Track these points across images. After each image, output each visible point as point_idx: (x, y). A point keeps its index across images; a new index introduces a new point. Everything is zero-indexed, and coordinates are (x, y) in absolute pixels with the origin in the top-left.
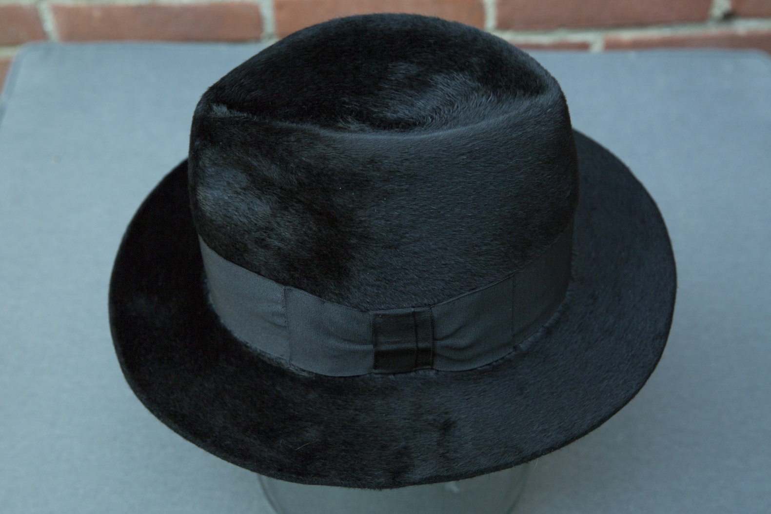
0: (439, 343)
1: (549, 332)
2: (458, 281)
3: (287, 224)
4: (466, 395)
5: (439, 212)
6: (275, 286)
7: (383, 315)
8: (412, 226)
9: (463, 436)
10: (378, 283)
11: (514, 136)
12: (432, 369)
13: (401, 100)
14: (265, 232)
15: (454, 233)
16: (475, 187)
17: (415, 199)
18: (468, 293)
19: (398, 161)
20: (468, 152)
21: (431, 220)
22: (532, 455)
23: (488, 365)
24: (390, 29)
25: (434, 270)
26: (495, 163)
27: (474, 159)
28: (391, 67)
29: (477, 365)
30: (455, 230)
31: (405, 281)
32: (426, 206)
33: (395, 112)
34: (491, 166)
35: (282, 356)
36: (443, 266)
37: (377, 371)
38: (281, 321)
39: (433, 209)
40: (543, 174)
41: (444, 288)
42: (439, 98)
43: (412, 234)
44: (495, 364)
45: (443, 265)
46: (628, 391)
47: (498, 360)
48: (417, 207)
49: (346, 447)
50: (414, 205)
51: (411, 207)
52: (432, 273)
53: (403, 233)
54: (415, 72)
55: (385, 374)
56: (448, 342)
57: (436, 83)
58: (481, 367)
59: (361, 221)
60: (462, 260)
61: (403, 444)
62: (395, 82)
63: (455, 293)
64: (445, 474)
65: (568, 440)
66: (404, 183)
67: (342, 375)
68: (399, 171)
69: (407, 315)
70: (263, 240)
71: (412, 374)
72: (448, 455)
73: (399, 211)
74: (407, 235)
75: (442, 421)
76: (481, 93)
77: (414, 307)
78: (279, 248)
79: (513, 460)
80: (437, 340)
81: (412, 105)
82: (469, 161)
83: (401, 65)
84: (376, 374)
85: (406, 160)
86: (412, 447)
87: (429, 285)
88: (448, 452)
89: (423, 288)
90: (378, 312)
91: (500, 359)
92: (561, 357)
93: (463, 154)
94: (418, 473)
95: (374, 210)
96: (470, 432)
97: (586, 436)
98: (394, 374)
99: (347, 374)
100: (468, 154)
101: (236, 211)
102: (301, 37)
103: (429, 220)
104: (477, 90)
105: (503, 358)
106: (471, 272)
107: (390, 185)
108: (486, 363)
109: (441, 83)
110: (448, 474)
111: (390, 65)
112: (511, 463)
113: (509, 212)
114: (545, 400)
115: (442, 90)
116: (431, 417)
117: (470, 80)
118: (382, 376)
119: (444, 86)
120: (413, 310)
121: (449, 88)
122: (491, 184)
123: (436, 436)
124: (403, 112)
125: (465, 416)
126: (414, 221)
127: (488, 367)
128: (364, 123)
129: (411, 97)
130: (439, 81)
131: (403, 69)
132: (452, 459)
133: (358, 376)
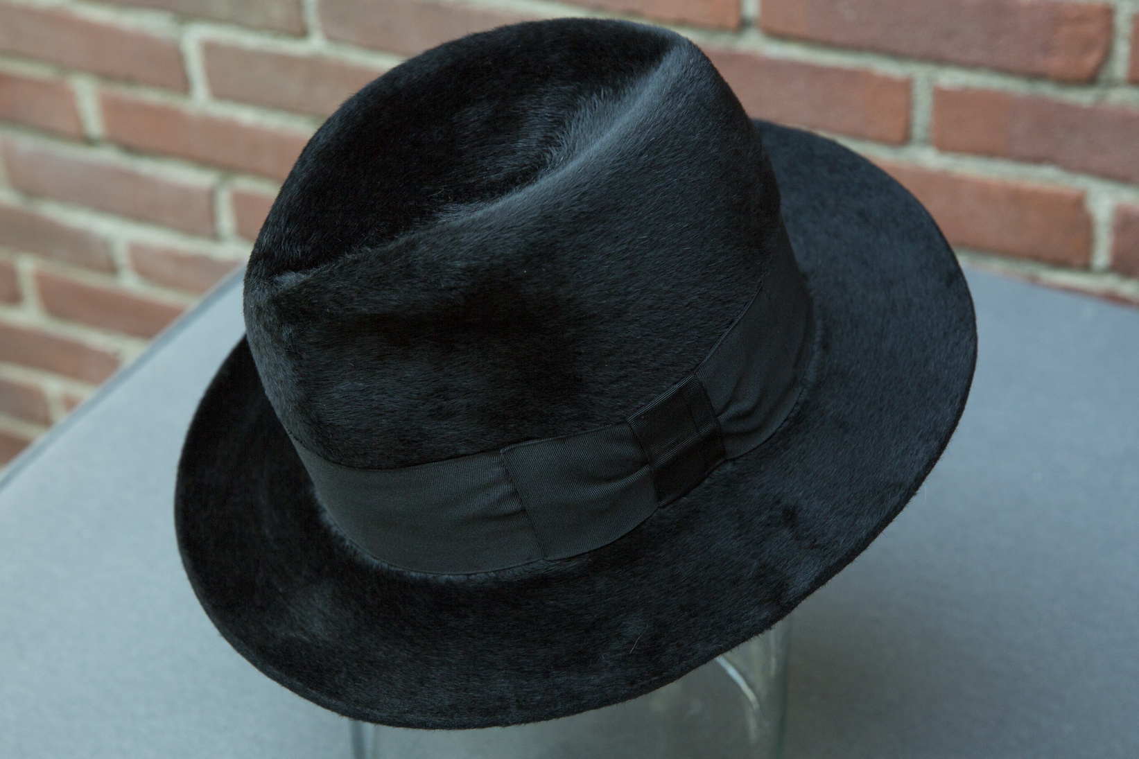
0: (722, 418)
1: (826, 347)
2: (710, 321)
3: (462, 368)
4: (786, 470)
5: (652, 240)
6: (486, 460)
7: (645, 414)
8: (630, 274)
9: (817, 515)
10: (623, 373)
11: (680, 106)
12: (726, 461)
13: (495, 153)
14: (437, 397)
15: (680, 258)
16: (675, 187)
17: (617, 237)
18: (728, 330)
19: (575, 201)
20: (646, 149)
21: (649, 254)
22: (915, 480)
23: (785, 420)
24: (428, 75)
25: (678, 319)
26: (680, 147)
27: (657, 153)
28: (456, 121)
29: (775, 426)
30: (679, 253)
31: (653, 352)
32: (634, 240)
33: (499, 170)
34: (678, 154)
35: (529, 559)
36: (688, 308)
37: (663, 503)
38: (513, 506)
39: (644, 239)
40: (732, 138)
41: (700, 337)
42: (539, 126)
43: (637, 285)
44: (793, 414)
45: (687, 306)
46: (966, 353)
47: (793, 409)
48: (624, 247)
49: (690, 610)
50: (620, 245)
51: (619, 249)
52: (678, 325)
53: (625, 289)
54: (489, 111)
55: (674, 501)
56: (733, 410)
57: (525, 111)
58: (780, 427)
59: (569, 300)
60: (703, 290)
61: (756, 564)
62: (473, 135)
63: (712, 338)
64: (833, 561)
65: (942, 441)
66: (596, 225)
67: (623, 533)
68: (583, 213)
69: (673, 398)
70: (440, 408)
71: (707, 482)
72: (816, 543)
73: (607, 262)
74: (631, 289)
75: (780, 514)
76: (587, 94)
77: (676, 383)
78: (468, 406)
79: (898, 499)
80: (718, 415)
81: (514, 152)
82: (652, 158)
83: (468, 112)
84: (664, 507)
85: (583, 194)
86: (769, 560)
87: (681, 343)
88: (815, 541)
89: (676, 350)
90: (638, 413)
91: (795, 406)
92: (859, 366)
93: (641, 154)
94: (801, 582)
95: (578, 277)
96: (822, 505)
97: (958, 428)
98: (685, 495)
99: (630, 528)
100: (647, 152)
101: (383, 393)
102: (322, 141)
103: (646, 256)
104: (580, 92)
105: (797, 403)
106: (720, 300)
107: (582, 236)
108: (783, 419)
109: (529, 107)
110: (837, 558)
111: (455, 118)
112: (898, 504)
113: (724, 202)
114: (878, 422)
115: (537, 115)
116: (764, 518)
117: (563, 85)
118: (671, 506)
119: (535, 108)
120: (677, 386)
121: (543, 108)
122: (690, 175)
123: (786, 533)
124: (508, 165)
125: (802, 492)
126: (629, 267)
127: (787, 423)
128: (471, 203)
129: (504, 142)
130: (525, 106)
131: (474, 115)
132: (828, 543)
133: (643, 523)
